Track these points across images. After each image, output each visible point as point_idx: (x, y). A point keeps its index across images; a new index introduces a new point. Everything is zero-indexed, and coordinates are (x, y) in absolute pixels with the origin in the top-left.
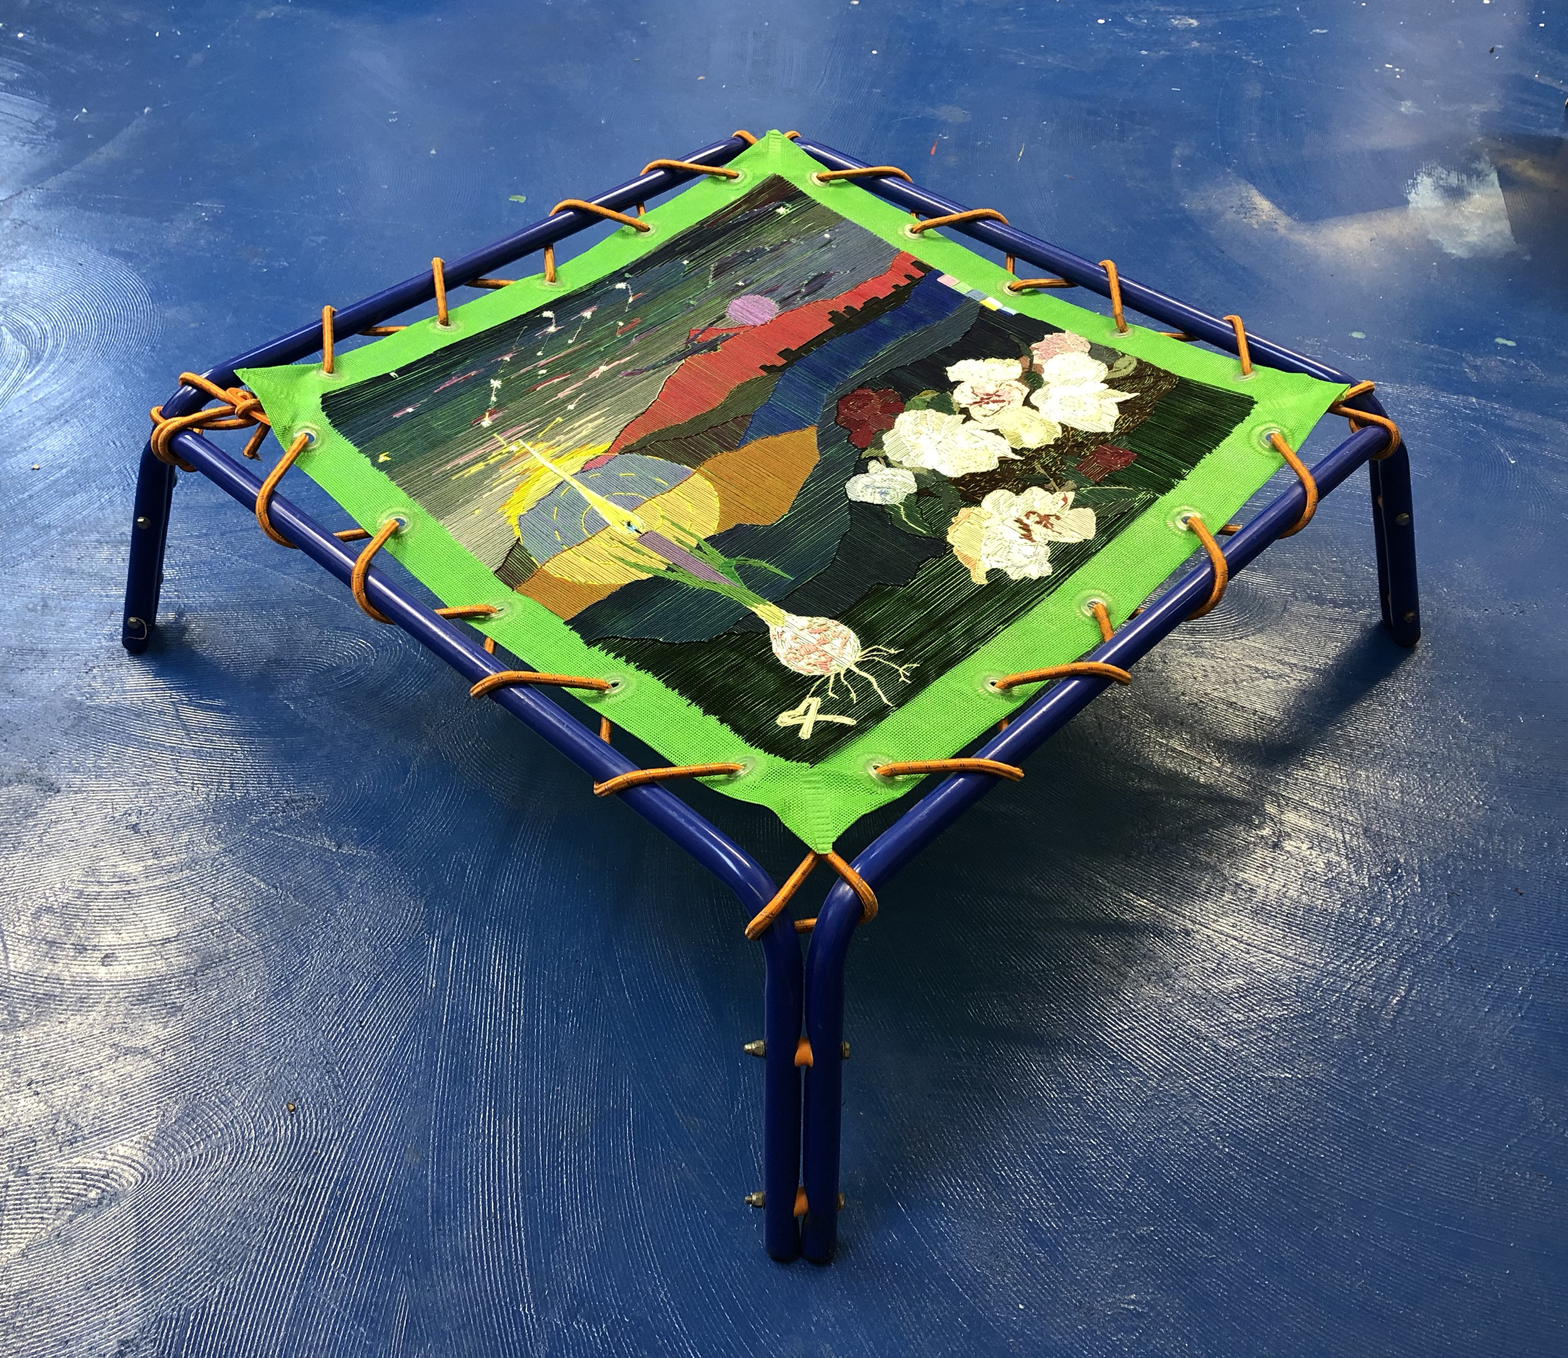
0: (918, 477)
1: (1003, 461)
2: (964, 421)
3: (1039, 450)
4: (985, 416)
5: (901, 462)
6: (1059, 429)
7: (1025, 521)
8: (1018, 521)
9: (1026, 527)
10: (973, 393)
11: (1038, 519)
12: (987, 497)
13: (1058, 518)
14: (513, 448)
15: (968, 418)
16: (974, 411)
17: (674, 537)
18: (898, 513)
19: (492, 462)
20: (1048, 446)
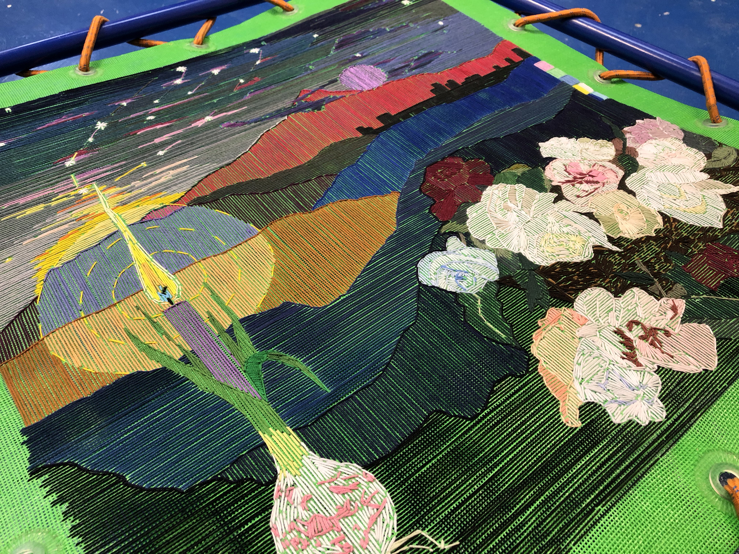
0: (502, 262)
1: (598, 250)
2: (556, 200)
3: (638, 242)
4: (578, 196)
5: (483, 242)
6: (660, 219)
7: (628, 334)
8: (618, 332)
9: (627, 343)
10: (566, 171)
11: (642, 333)
12: (581, 295)
13: (667, 334)
14: (84, 191)
15: (560, 197)
16: (567, 190)
17: (208, 312)
18: (474, 305)
19: (53, 204)
20: (648, 238)
